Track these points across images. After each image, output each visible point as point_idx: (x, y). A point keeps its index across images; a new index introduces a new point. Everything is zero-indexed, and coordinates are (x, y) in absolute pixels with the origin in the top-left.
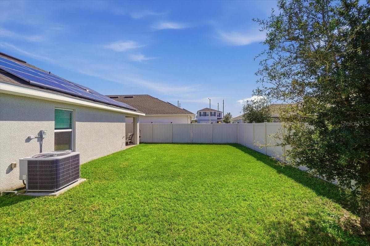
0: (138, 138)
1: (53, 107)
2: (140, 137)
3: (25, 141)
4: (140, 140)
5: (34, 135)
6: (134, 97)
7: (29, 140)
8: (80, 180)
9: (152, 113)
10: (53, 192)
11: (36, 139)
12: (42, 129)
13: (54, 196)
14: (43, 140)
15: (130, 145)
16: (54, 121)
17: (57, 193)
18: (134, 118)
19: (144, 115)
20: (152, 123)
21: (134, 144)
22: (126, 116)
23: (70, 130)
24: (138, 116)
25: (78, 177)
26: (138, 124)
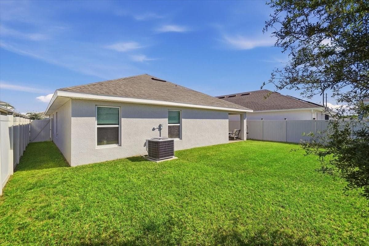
0: (244, 135)
1: (167, 110)
2: (247, 133)
3: (152, 130)
4: (247, 136)
5: (157, 126)
6: (250, 93)
7: (154, 129)
8: (174, 158)
9: (264, 109)
10: (156, 160)
11: (158, 129)
12: (161, 123)
13: (156, 162)
14: (161, 130)
15: (236, 140)
16: (168, 119)
17: (158, 162)
18: (241, 115)
19: (252, 111)
20: (262, 119)
21: (241, 140)
22: (230, 113)
23: (179, 125)
24: (245, 112)
25: (173, 155)
26: (245, 121)
